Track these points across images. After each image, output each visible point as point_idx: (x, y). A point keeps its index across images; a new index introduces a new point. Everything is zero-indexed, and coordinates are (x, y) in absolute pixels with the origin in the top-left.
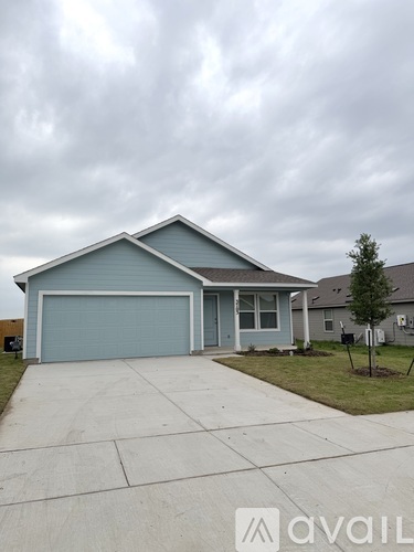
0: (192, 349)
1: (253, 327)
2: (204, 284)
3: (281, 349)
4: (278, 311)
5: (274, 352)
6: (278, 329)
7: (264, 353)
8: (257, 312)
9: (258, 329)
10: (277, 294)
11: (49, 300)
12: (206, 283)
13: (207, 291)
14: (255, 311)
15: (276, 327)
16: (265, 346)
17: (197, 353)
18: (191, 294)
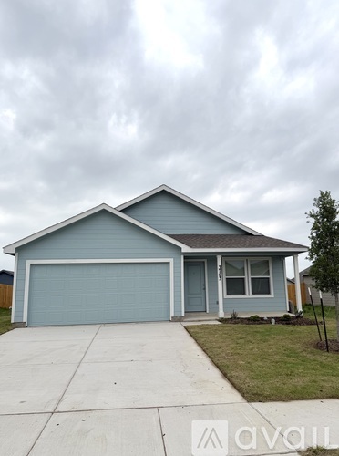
0: (172, 315)
1: (244, 293)
2: (183, 251)
3: (265, 316)
4: (271, 277)
5: (255, 320)
6: (272, 295)
7: (242, 320)
8: (248, 278)
9: (249, 295)
10: (270, 259)
11: (37, 269)
12: (185, 249)
13: (187, 257)
14: (246, 277)
15: (269, 293)
16: (247, 313)
17: (177, 319)
18: (171, 260)
